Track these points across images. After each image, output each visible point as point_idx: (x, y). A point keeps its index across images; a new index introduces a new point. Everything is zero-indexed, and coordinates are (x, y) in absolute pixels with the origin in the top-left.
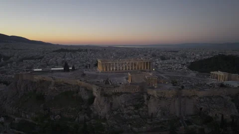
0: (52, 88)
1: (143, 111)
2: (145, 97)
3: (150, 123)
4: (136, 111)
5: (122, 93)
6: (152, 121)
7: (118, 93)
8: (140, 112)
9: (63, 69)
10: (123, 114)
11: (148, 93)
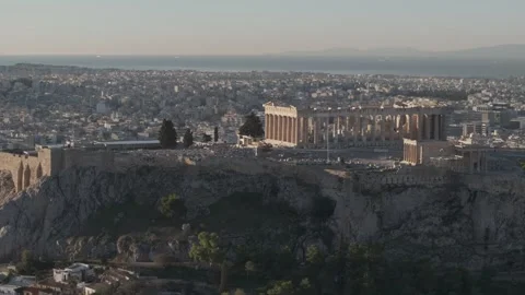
0: (195, 184)
1: (460, 229)
2: (464, 196)
3: (483, 253)
4: (446, 229)
5: (405, 187)
6: (486, 248)
7: (396, 186)
8: (456, 232)
9: (158, 142)
10: (415, 236)
11: (470, 186)
